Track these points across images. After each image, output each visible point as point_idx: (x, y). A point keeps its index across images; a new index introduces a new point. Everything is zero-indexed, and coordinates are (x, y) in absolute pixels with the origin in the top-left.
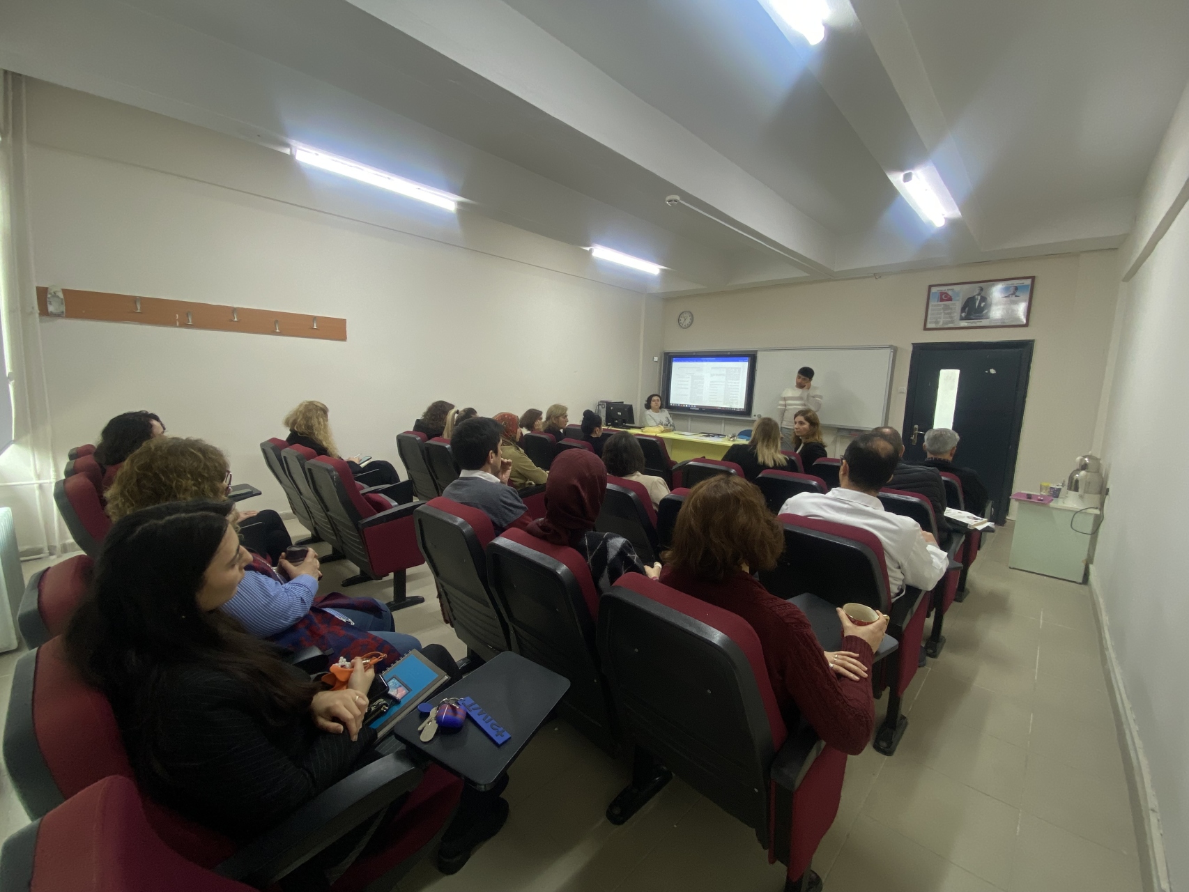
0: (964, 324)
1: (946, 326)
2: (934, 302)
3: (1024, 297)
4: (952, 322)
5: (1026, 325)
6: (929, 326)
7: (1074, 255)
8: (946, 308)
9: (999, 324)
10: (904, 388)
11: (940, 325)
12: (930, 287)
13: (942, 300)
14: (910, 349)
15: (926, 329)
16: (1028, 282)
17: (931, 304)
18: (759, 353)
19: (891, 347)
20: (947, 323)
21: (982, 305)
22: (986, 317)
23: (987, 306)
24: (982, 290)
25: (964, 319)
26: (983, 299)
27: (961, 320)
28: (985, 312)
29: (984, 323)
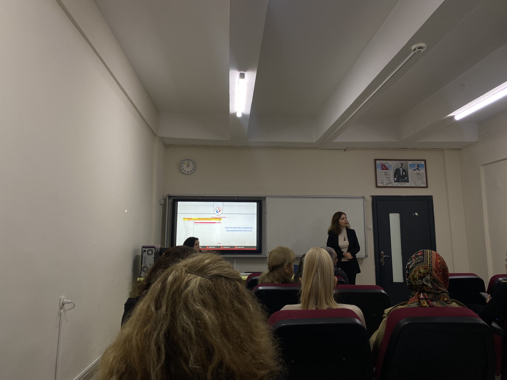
0: (396, 184)
1: (388, 186)
2: (379, 170)
3: (423, 171)
4: (391, 183)
5: (427, 187)
6: (379, 185)
7: (442, 150)
8: (386, 174)
9: (414, 186)
10: (371, 226)
11: (385, 185)
12: (375, 160)
13: (383, 169)
14: (370, 200)
15: (377, 187)
16: (423, 163)
17: (377, 171)
18: (267, 199)
19: (363, 198)
20: (388, 184)
21: (404, 174)
22: (407, 181)
23: (406, 175)
24: (402, 165)
25: (397, 181)
26: (404, 171)
27: (395, 182)
28: (406, 178)
29: (407, 184)
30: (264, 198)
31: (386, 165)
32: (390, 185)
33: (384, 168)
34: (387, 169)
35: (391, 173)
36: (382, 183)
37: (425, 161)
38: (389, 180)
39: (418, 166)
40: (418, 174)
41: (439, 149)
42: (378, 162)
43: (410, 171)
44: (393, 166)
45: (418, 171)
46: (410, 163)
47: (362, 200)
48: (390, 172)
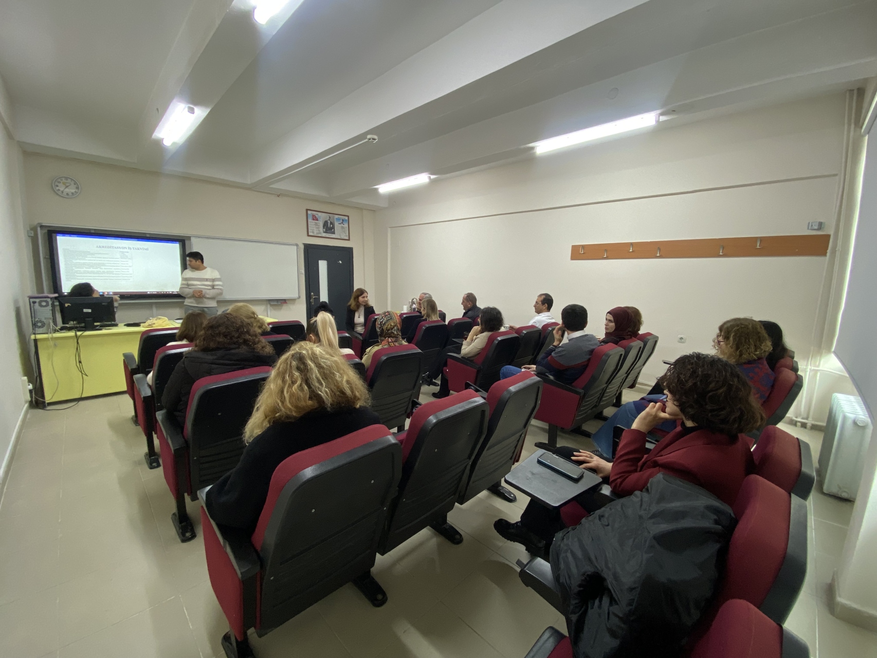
0: (324, 235)
1: (317, 235)
2: (310, 220)
3: (346, 225)
4: (320, 233)
5: (349, 240)
6: (310, 234)
7: (361, 209)
8: (316, 224)
9: (339, 238)
10: (303, 271)
11: (315, 234)
12: (307, 210)
13: (313, 220)
14: (302, 247)
15: (308, 235)
16: (346, 218)
17: (309, 221)
18: (193, 239)
19: (297, 245)
20: (318, 233)
21: (331, 226)
22: (334, 233)
23: (333, 228)
24: (330, 217)
25: (325, 232)
26: (331, 223)
27: (324, 232)
28: (333, 230)
29: (333, 236)
30: (189, 238)
31: (317, 216)
32: (320, 235)
33: (315, 218)
34: (317, 220)
35: (321, 224)
36: (313, 232)
37: (348, 216)
38: (319, 231)
39: (343, 220)
40: (343, 228)
41: (360, 208)
42: (309, 212)
43: (336, 224)
44: (322, 217)
45: (342, 225)
46: (337, 217)
47: (295, 247)
48: (319, 223)
